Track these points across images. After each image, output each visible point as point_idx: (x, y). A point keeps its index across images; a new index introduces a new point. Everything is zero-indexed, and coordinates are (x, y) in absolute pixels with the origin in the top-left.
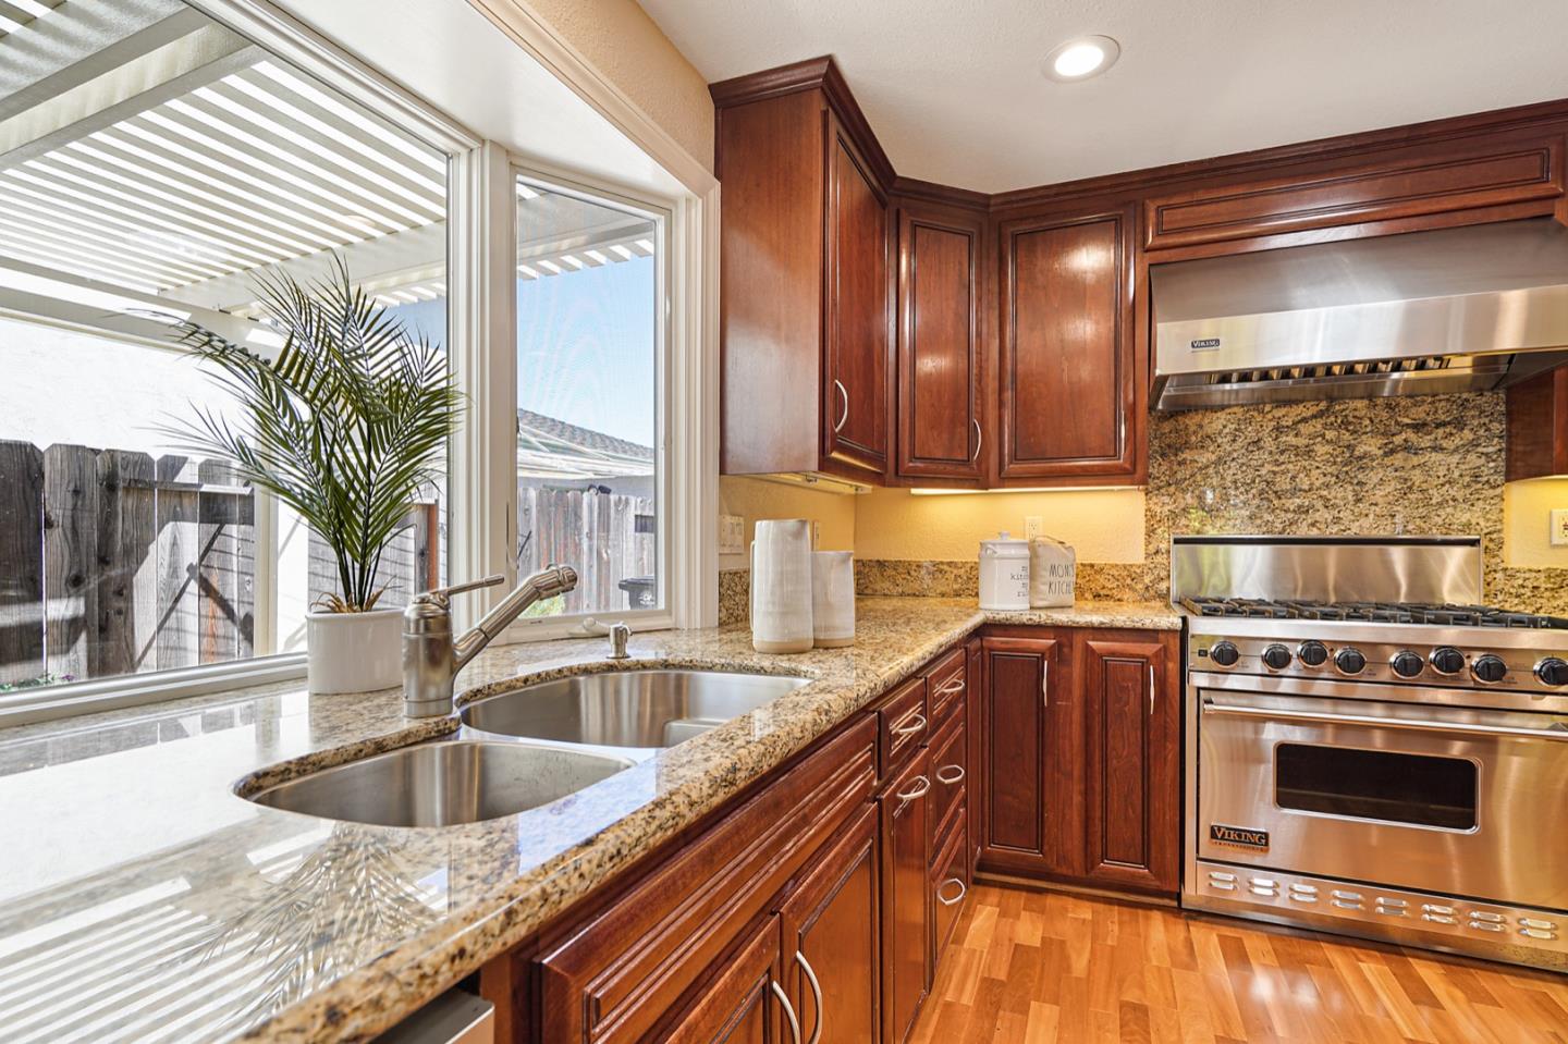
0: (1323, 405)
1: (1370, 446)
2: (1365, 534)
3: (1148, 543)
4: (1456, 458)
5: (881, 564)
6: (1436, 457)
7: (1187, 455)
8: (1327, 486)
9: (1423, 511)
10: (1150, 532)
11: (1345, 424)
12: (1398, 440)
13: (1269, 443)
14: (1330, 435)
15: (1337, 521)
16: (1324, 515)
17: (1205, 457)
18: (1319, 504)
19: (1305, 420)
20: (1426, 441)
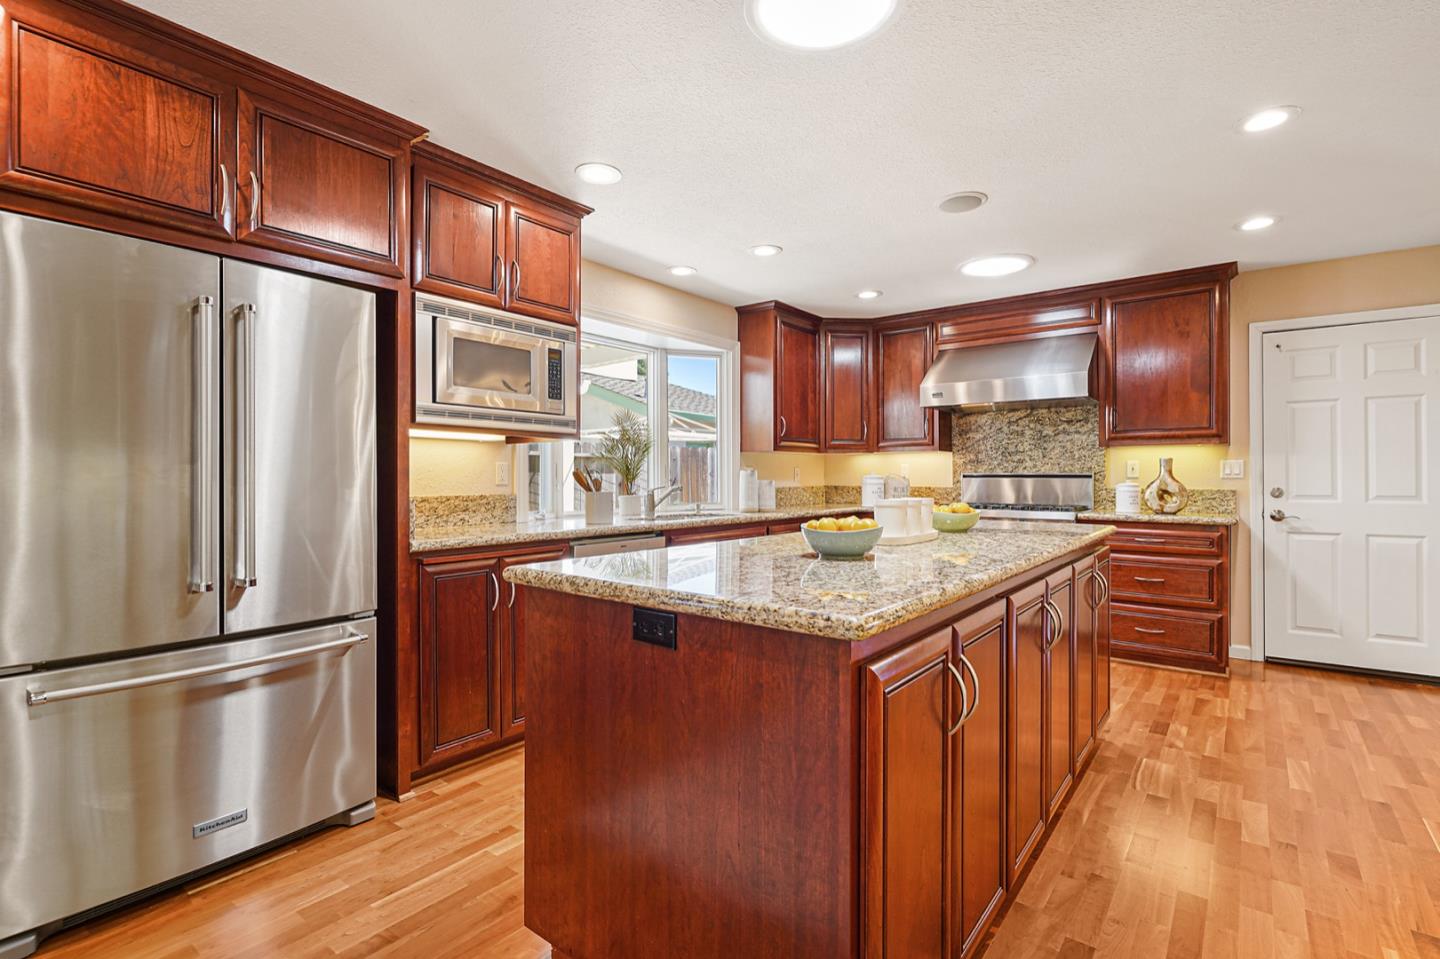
0: (1029, 411)
1: (1048, 431)
2: (1047, 473)
3: (954, 477)
4: (1084, 437)
5: (836, 488)
6: (1076, 436)
7: (970, 435)
8: (1031, 450)
9: (1071, 462)
10: (955, 472)
11: (1038, 420)
12: (1061, 428)
13: (1005, 429)
14: (1032, 425)
15: (1035, 466)
16: (1029, 464)
17: (979, 436)
18: (1027, 459)
19: (1020, 419)
20: (1072, 429)
